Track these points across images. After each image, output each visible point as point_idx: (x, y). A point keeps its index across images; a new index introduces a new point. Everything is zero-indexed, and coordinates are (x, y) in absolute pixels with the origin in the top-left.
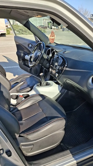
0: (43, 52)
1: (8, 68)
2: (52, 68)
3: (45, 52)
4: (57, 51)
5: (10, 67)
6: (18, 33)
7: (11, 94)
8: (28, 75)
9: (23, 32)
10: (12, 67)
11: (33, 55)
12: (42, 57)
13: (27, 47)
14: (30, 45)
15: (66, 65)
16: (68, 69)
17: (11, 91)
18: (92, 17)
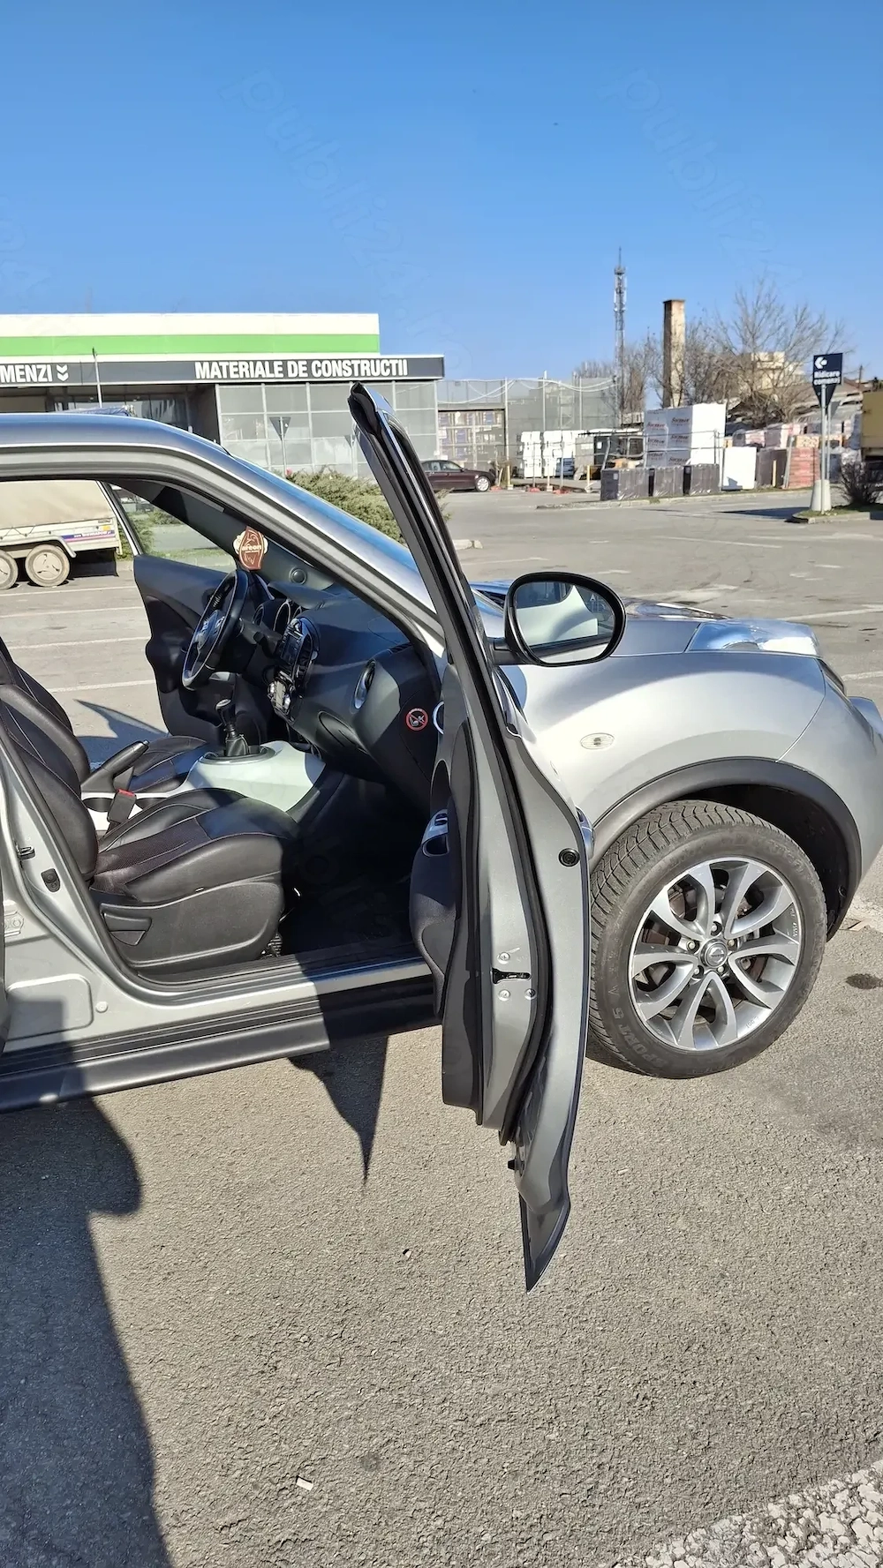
4: (306, 607)
8: (187, 742)
11: (200, 635)
15: (315, 655)
16: (321, 669)
17: (88, 785)
18: (826, 379)
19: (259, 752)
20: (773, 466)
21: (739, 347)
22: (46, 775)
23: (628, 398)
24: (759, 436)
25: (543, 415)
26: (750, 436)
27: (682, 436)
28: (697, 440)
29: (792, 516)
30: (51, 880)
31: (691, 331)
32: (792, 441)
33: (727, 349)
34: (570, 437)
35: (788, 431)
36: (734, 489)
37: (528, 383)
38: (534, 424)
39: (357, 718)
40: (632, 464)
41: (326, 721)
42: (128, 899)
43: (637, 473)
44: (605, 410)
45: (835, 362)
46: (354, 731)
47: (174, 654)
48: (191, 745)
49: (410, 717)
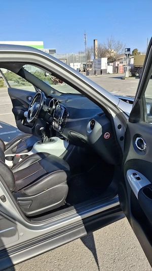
0: (42, 104)
1: (3, 135)
2: (55, 121)
3: (44, 103)
4: (60, 101)
5: (6, 133)
6: (16, 84)
7: (6, 156)
8: (28, 135)
10: (9, 132)
11: (31, 109)
12: (42, 110)
13: (26, 101)
14: (30, 98)
15: (68, 115)
17: (6, 152)
18: (127, 53)
19: (51, 141)
20: (116, 69)
21: (108, 48)
23: (88, 57)
24: (112, 64)
25: (74, 60)
26: (111, 64)
27: (100, 64)
28: (102, 65)
29: (122, 78)
30: (3, 199)
31: (99, 45)
32: (118, 65)
33: (106, 48)
34: (79, 64)
35: (117, 63)
36: (109, 74)
37: (71, 54)
38: (72, 62)
39: (89, 136)
40: (90, 69)
41: (72, 133)
42: (25, 195)
43: (92, 71)
44: (85, 59)
45: (129, 50)
46: (85, 138)
47: (19, 112)
48: (29, 136)
49: (105, 135)
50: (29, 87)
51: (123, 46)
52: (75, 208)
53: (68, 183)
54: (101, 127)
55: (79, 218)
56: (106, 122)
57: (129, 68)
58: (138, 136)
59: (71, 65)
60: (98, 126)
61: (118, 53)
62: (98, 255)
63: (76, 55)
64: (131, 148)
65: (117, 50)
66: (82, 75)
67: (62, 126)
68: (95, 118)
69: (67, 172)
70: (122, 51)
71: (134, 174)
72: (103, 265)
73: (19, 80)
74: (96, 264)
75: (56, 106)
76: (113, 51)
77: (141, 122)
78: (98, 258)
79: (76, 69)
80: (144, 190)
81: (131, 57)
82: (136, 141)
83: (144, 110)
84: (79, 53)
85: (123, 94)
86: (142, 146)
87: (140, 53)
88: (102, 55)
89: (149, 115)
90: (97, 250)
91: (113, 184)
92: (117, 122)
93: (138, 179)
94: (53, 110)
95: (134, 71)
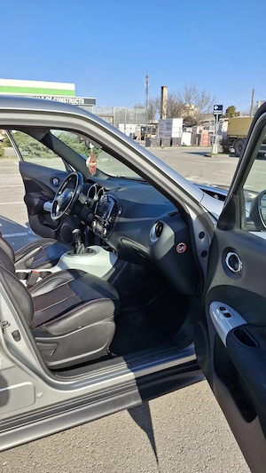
2: (98, 220)
3: (81, 191)
4: (108, 189)
5: (7, 235)
6: (26, 153)
9: (39, 152)
11: (59, 199)
12: (77, 202)
13: (49, 185)
14: (55, 181)
15: (120, 212)
17: (17, 266)
18: (218, 113)
19: (89, 252)
20: (197, 139)
21: (184, 101)
22: (11, 278)
23: (150, 116)
24: (190, 129)
25: (125, 119)
26: (188, 129)
27: (170, 128)
28: (174, 130)
29: (205, 155)
30: (17, 336)
31: (170, 96)
32: (200, 131)
33: (181, 102)
34: (134, 126)
35: (199, 128)
36: (184, 146)
37: (121, 108)
38: (122, 121)
39: (153, 247)
40: (153, 136)
41: (125, 241)
42: (47, 334)
43: (156, 139)
44: (144, 119)
45: (220, 108)
46: (145, 249)
47: (36, 201)
48: (51, 242)
49: (178, 247)
50: (48, 160)
51: (211, 100)
52: (125, 360)
53: (116, 320)
54: (173, 233)
55: (131, 376)
56: (180, 226)
57: (219, 138)
58: (230, 249)
59: (121, 127)
60: (168, 233)
61: (202, 111)
62: (156, 439)
63: (131, 110)
64: (220, 268)
65: (200, 106)
66: (138, 144)
67: (108, 228)
68: (165, 219)
69: (115, 302)
70: (208, 109)
71: (221, 309)
72: (163, 455)
73: (31, 148)
74: (153, 453)
75: (100, 196)
76: (193, 107)
77: (237, 230)
78: (157, 444)
79: (128, 135)
80: (236, 332)
81: (223, 119)
82: (227, 258)
83: (242, 211)
84: (135, 107)
85: (206, 182)
86: (236, 265)
87: (238, 114)
88: (174, 114)
89: (248, 220)
90: (155, 432)
91: (187, 326)
92: (198, 228)
93: (227, 315)
94: (95, 203)
95: (228, 144)
